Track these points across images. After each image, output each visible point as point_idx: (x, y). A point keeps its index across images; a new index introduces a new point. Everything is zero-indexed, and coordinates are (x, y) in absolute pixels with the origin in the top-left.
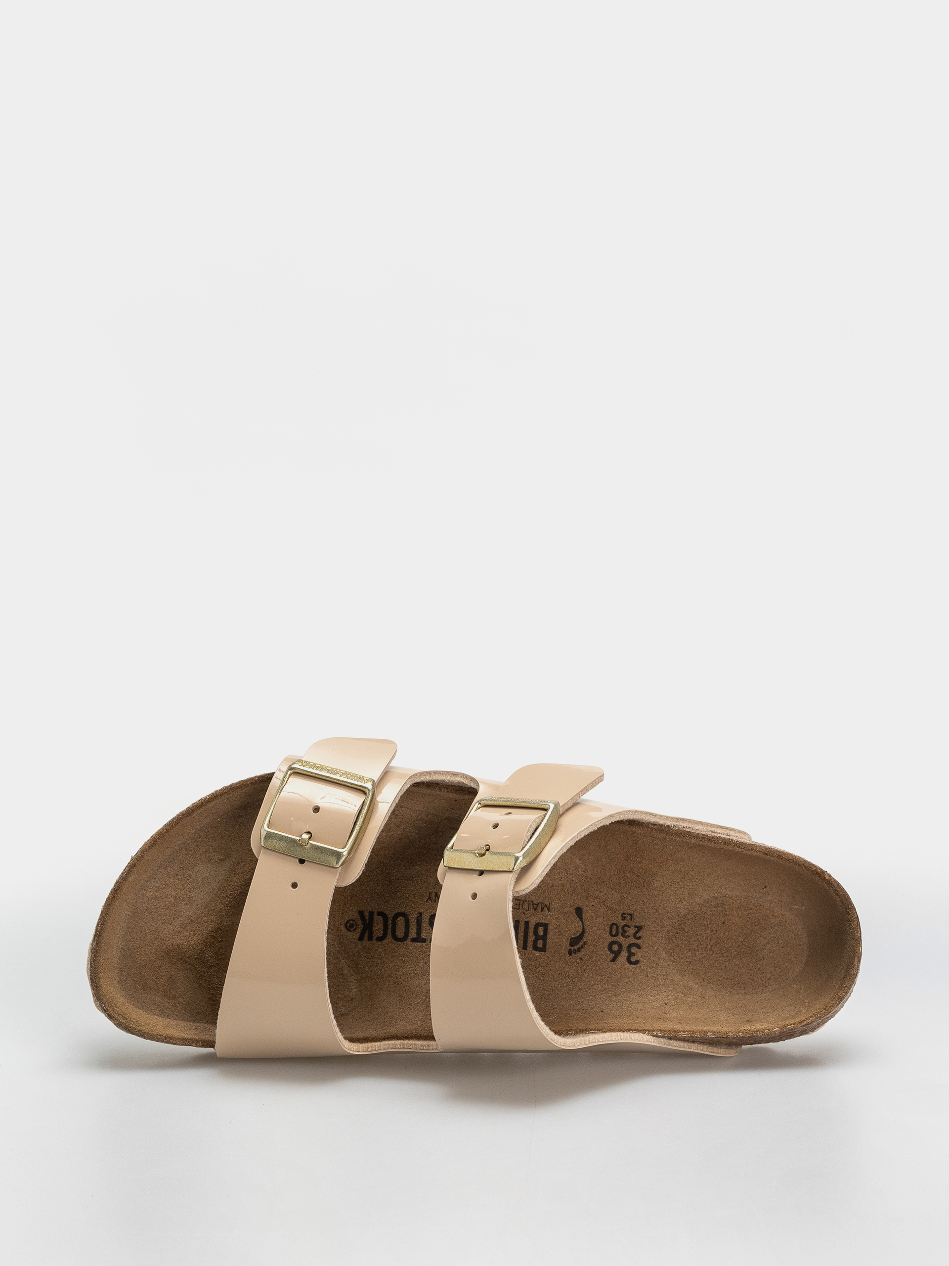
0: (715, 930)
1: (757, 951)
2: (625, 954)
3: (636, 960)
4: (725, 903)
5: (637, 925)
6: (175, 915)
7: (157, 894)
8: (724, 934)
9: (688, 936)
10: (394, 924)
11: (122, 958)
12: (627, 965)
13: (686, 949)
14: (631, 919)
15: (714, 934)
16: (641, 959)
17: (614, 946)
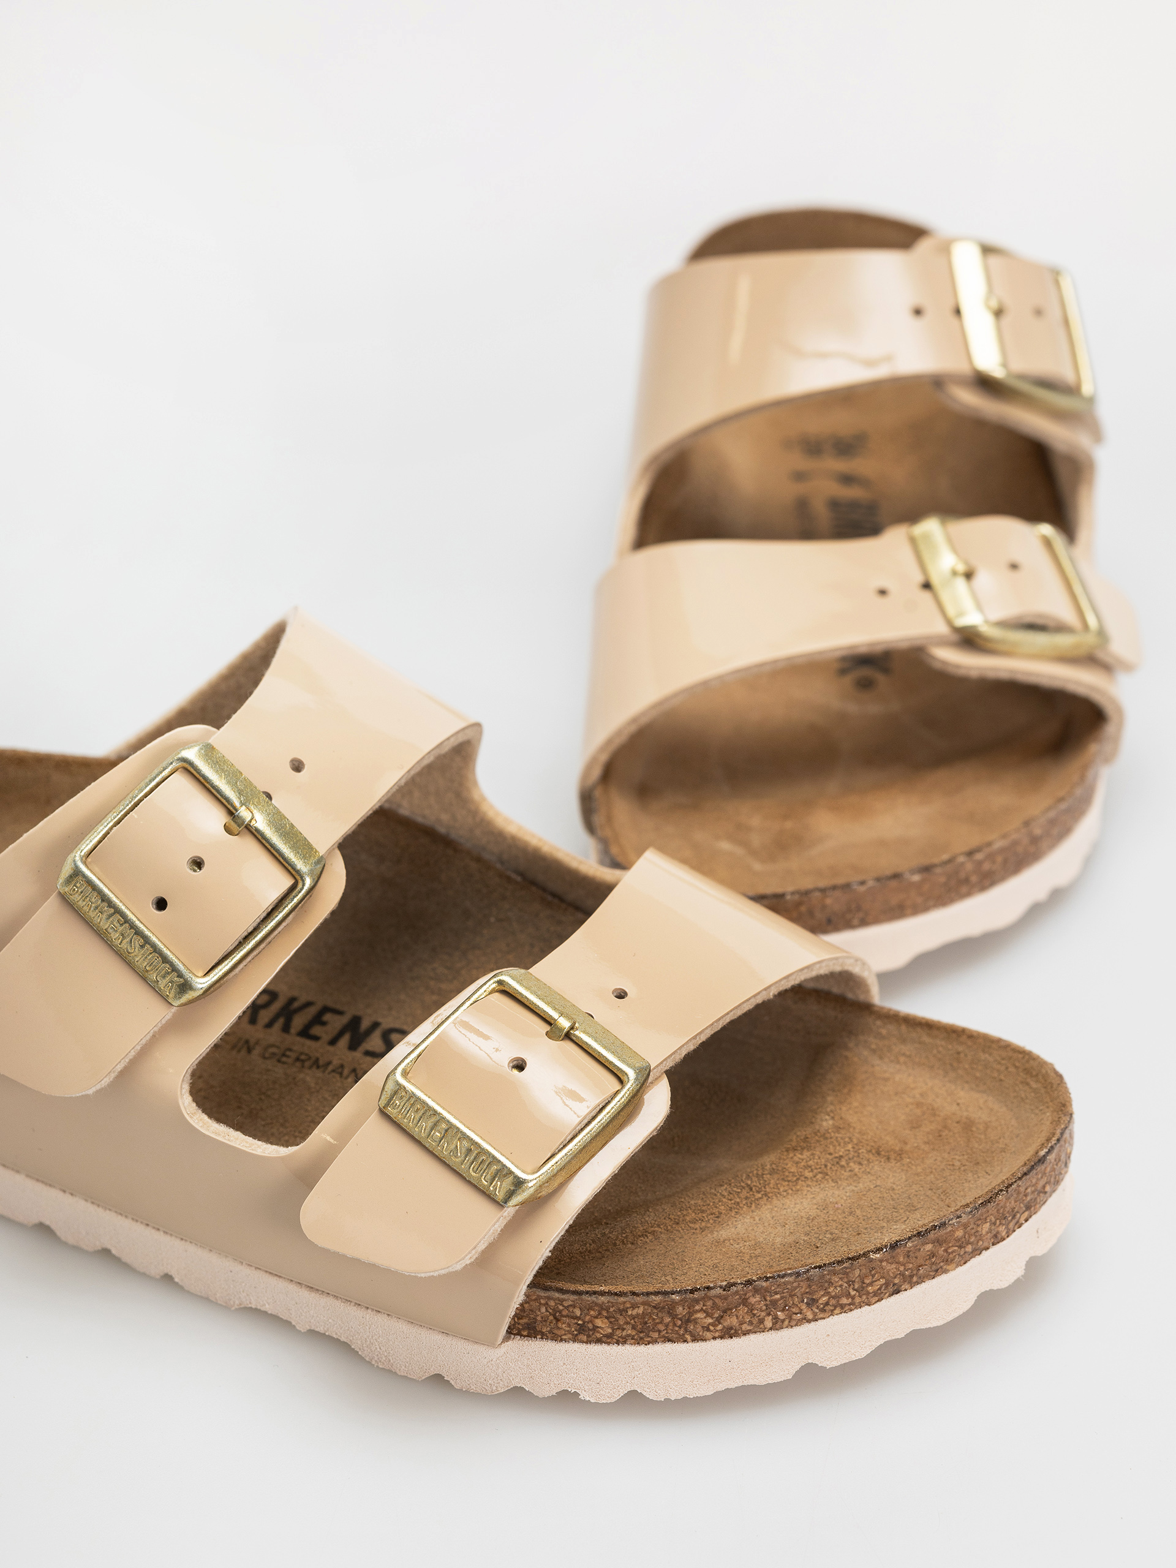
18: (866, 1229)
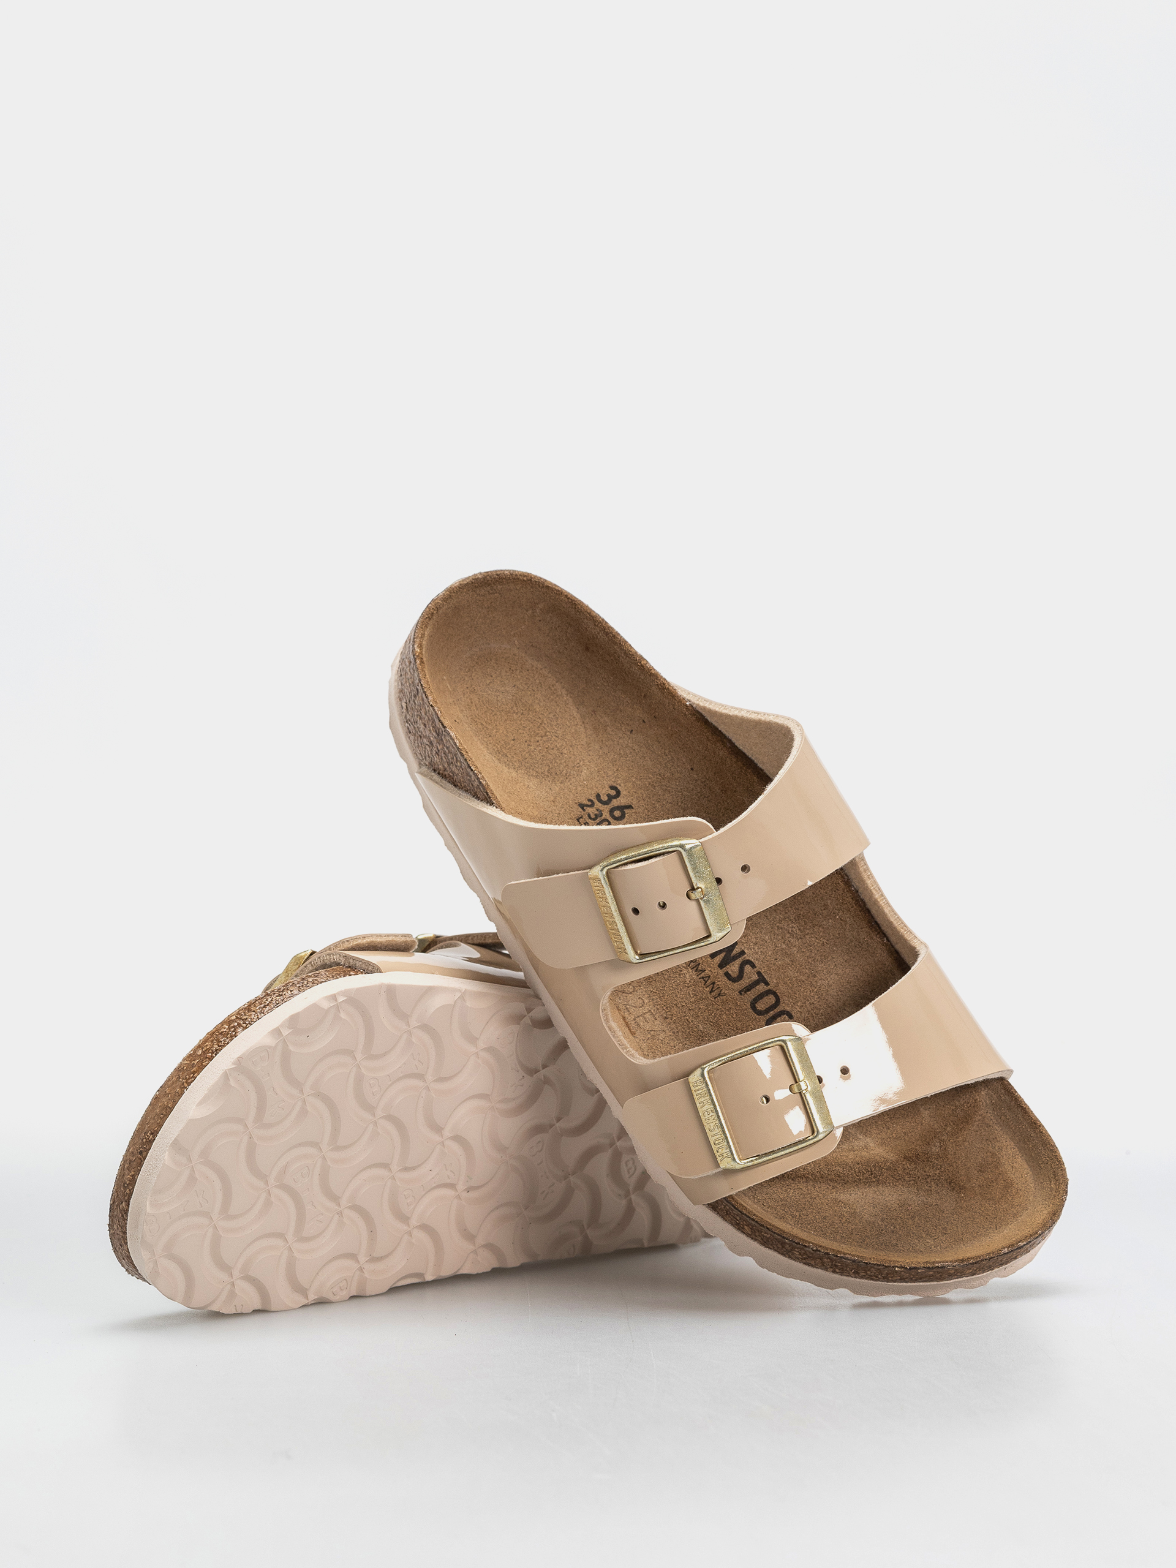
0: (526, 744)
1: (513, 696)
2: (615, 803)
3: (612, 789)
4: (496, 749)
5: (581, 810)
6: (926, 1207)
7: (924, 1236)
8: (523, 733)
9: (551, 763)
10: (767, 1011)
11: (1004, 1223)
12: (623, 793)
13: (563, 756)
14: (581, 818)
15: (530, 741)
16: (607, 786)
17: (617, 816)
18: (913, 1233)
